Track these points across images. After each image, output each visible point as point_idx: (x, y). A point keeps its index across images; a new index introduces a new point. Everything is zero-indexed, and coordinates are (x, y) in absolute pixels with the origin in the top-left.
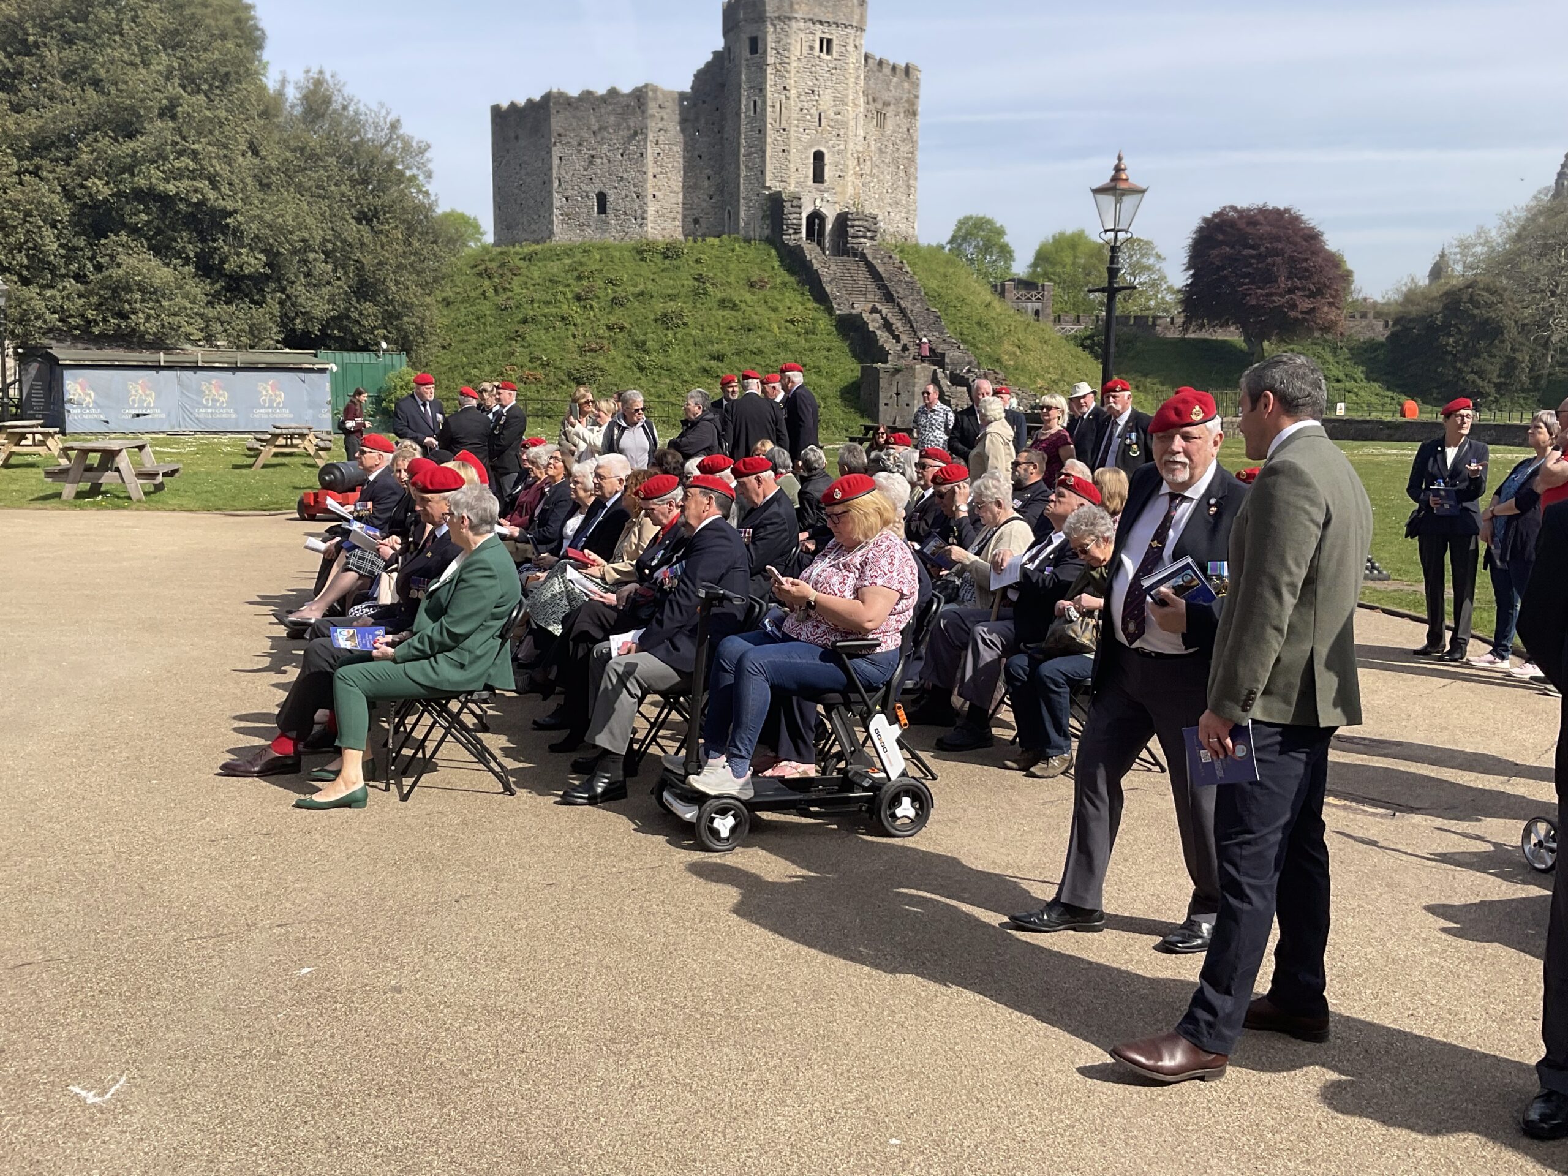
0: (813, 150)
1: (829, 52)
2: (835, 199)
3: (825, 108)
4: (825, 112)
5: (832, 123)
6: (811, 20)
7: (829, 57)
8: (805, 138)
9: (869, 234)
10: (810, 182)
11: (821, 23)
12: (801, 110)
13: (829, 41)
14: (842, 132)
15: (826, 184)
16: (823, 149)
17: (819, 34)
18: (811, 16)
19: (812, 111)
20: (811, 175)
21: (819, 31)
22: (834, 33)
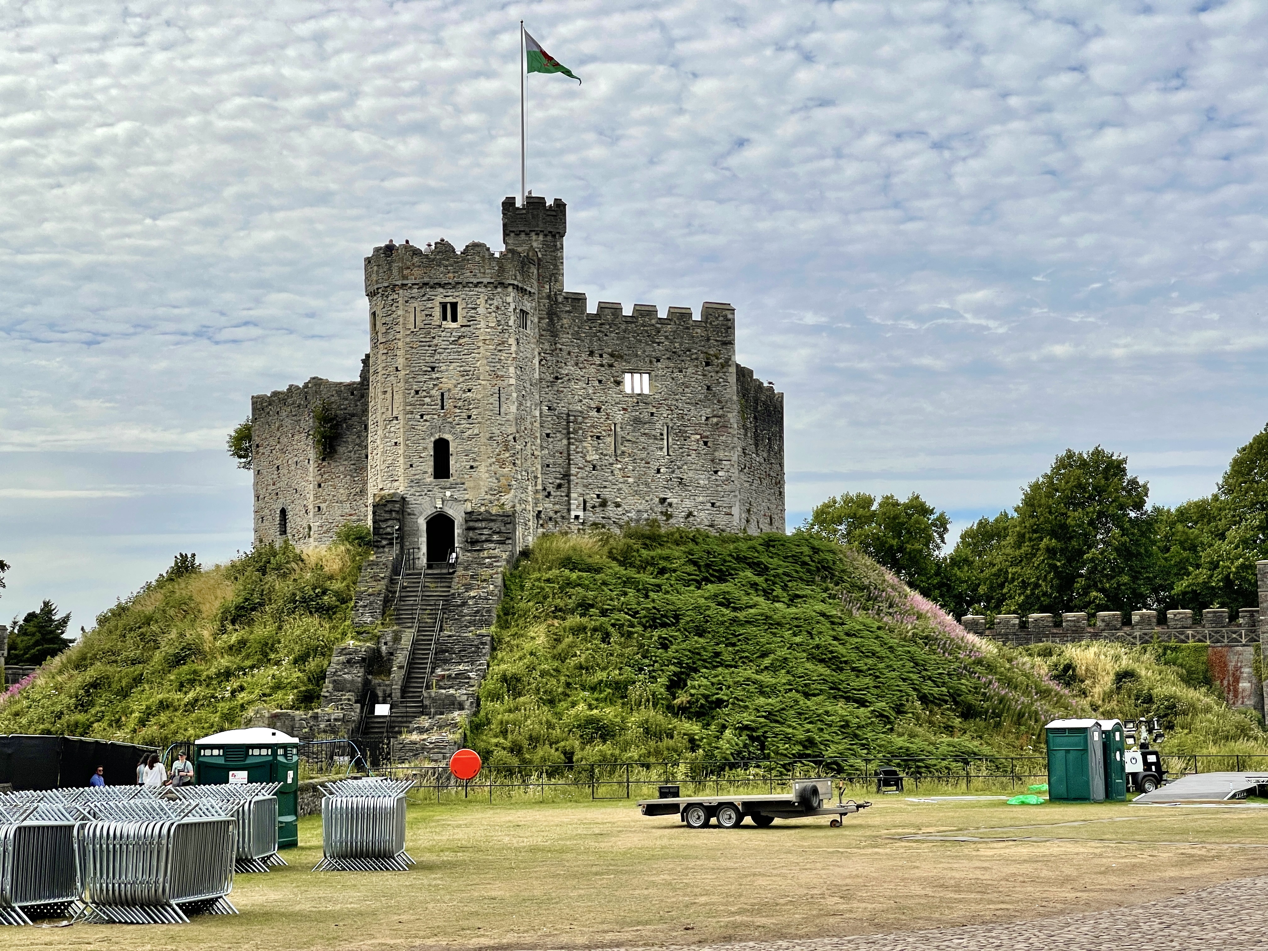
0: (433, 439)
1: (454, 319)
2: (467, 497)
3: (451, 386)
4: (449, 390)
5: (460, 404)
6: (425, 284)
7: (454, 325)
8: (423, 426)
9: (495, 537)
10: (429, 479)
11: (440, 285)
12: (417, 392)
13: (454, 306)
14: (474, 412)
15: (451, 479)
16: (446, 436)
17: (439, 299)
18: (426, 280)
19: (433, 392)
20: (431, 470)
21: (440, 296)
22: (457, 296)
